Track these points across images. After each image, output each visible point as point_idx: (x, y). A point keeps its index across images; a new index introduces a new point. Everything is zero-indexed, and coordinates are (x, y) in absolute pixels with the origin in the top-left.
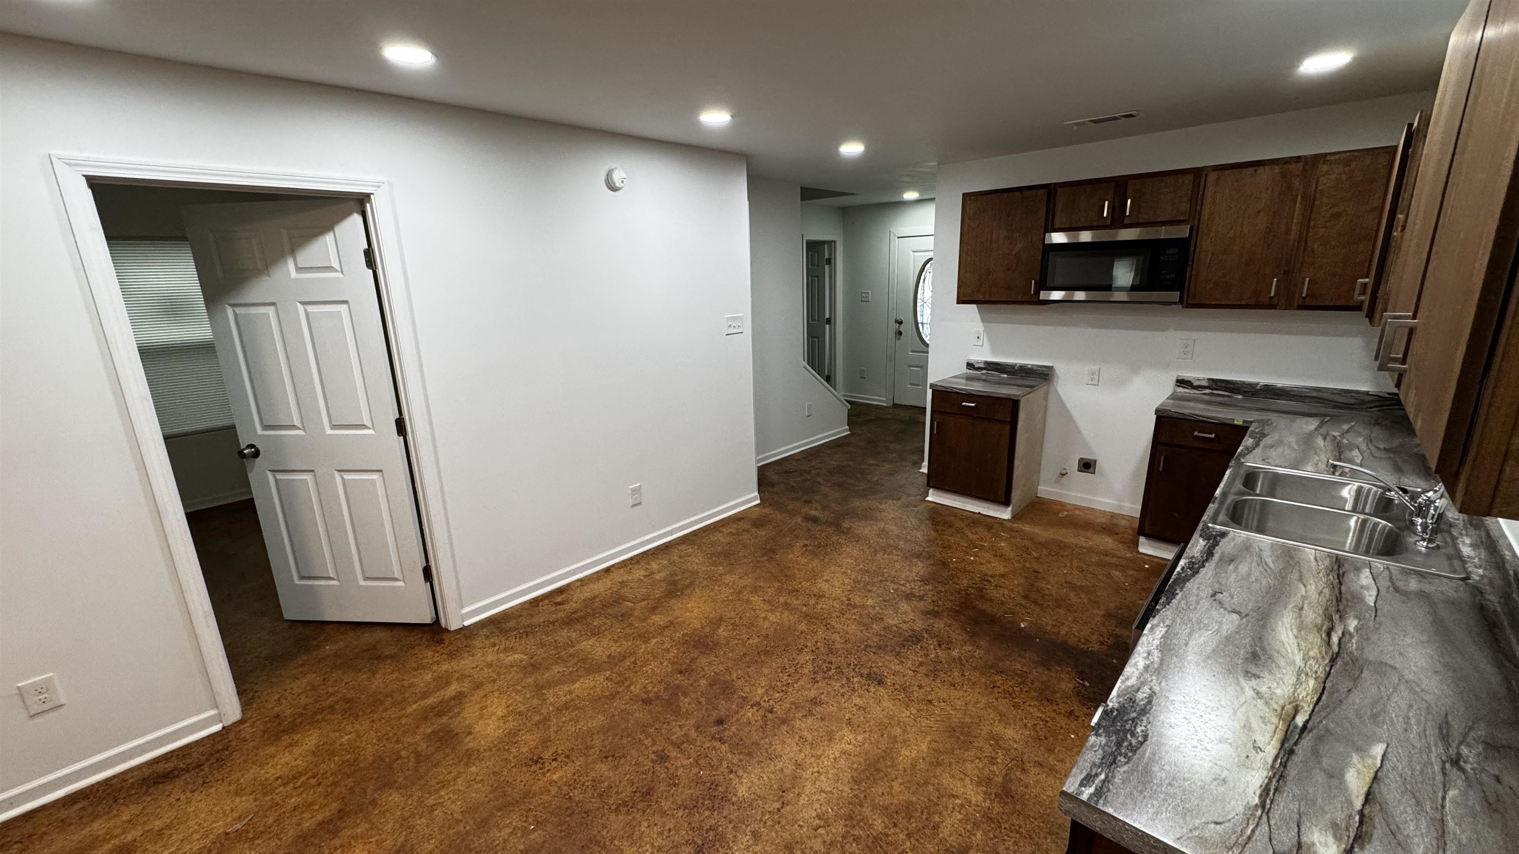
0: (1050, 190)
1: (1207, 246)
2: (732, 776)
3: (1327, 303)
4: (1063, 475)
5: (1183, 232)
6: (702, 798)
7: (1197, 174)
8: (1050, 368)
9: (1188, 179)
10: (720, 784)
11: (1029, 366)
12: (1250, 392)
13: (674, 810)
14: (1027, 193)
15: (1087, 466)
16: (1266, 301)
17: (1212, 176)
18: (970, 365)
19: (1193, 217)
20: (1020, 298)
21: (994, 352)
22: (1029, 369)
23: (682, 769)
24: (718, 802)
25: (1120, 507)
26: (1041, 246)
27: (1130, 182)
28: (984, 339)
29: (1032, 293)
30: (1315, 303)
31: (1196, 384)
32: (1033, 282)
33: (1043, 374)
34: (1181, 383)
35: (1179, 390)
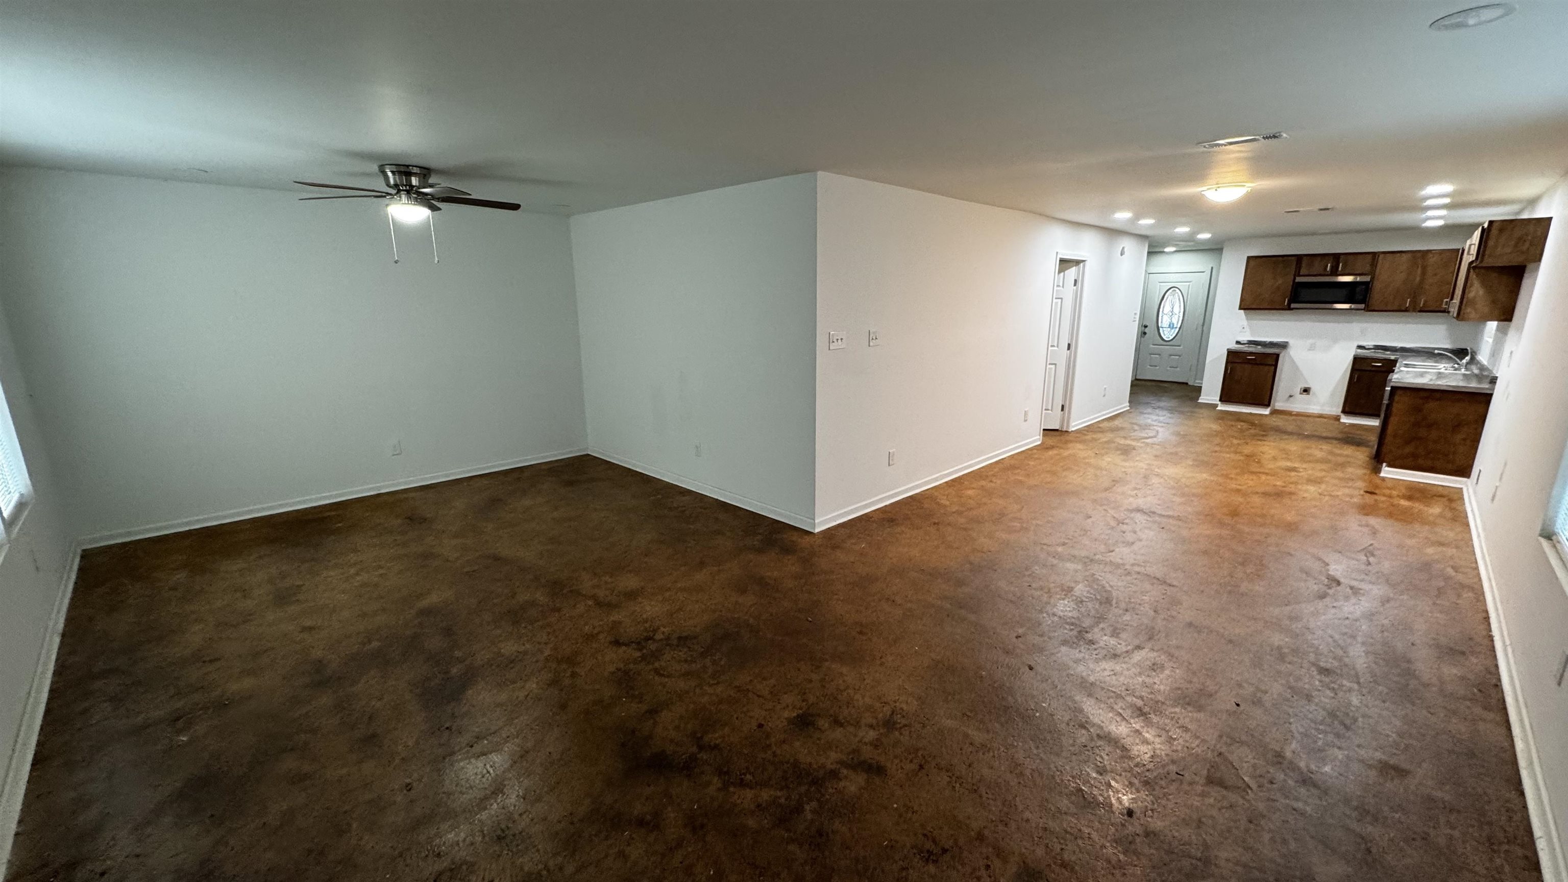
0: (1299, 258)
1: (1377, 286)
3: (1431, 309)
4: (1291, 396)
5: (1367, 279)
7: (1374, 255)
8: (1287, 342)
9: (1370, 257)
11: (1273, 342)
12: (1393, 350)
14: (1285, 258)
15: (1306, 391)
16: (1403, 309)
17: (1381, 256)
19: (1372, 273)
20: (1277, 307)
21: (1252, 335)
25: (1323, 410)
26: (1292, 282)
27: (1341, 256)
28: (1247, 329)
29: (1286, 304)
30: (1426, 309)
31: (1367, 347)
32: (1287, 299)
33: (1284, 346)
34: (1360, 347)
35: (1359, 350)
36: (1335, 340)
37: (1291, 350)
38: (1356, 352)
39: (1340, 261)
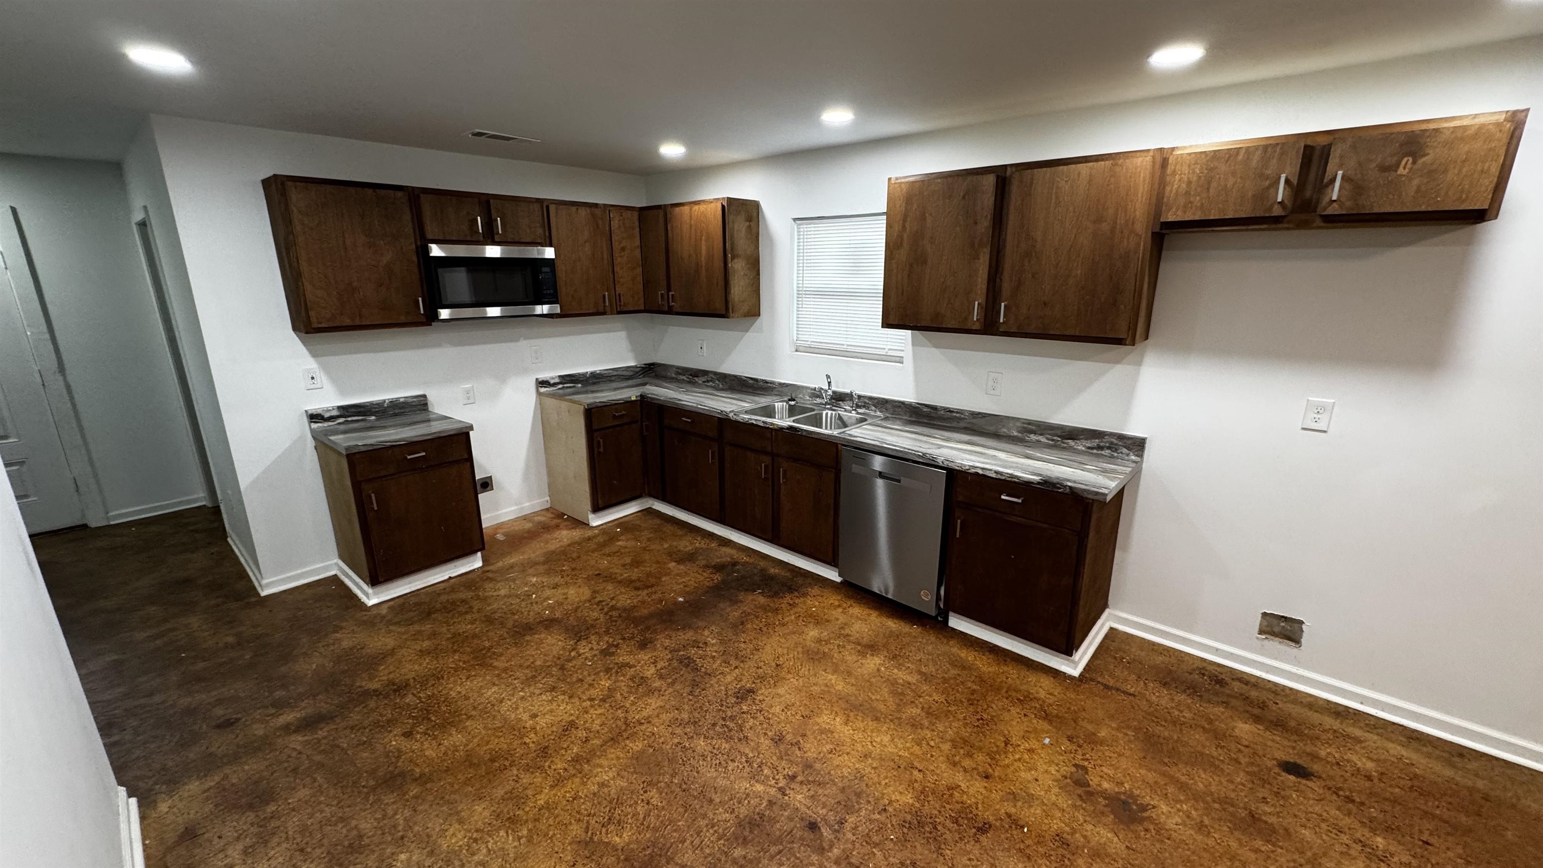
0: (411, 194)
1: (561, 267)
2: (890, 809)
3: (631, 309)
6: (924, 834)
7: (541, 204)
9: (537, 207)
10: (903, 819)
11: (402, 400)
12: (584, 380)
13: (945, 859)
15: (485, 485)
16: (602, 310)
18: (314, 417)
21: (342, 393)
22: (403, 403)
23: (891, 859)
24: (924, 819)
25: (522, 508)
26: (415, 259)
27: (492, 201)
28: (322, 379)
29: (422, 312)
30: (625, 309)
31: (552, 382)
32: (420, 299)
33: (420, 405)
34: (542, 383)
35: (543, 390)
36: (502, 378)
37: (436, 411)
38: (539, 394)
39: (494, 215)
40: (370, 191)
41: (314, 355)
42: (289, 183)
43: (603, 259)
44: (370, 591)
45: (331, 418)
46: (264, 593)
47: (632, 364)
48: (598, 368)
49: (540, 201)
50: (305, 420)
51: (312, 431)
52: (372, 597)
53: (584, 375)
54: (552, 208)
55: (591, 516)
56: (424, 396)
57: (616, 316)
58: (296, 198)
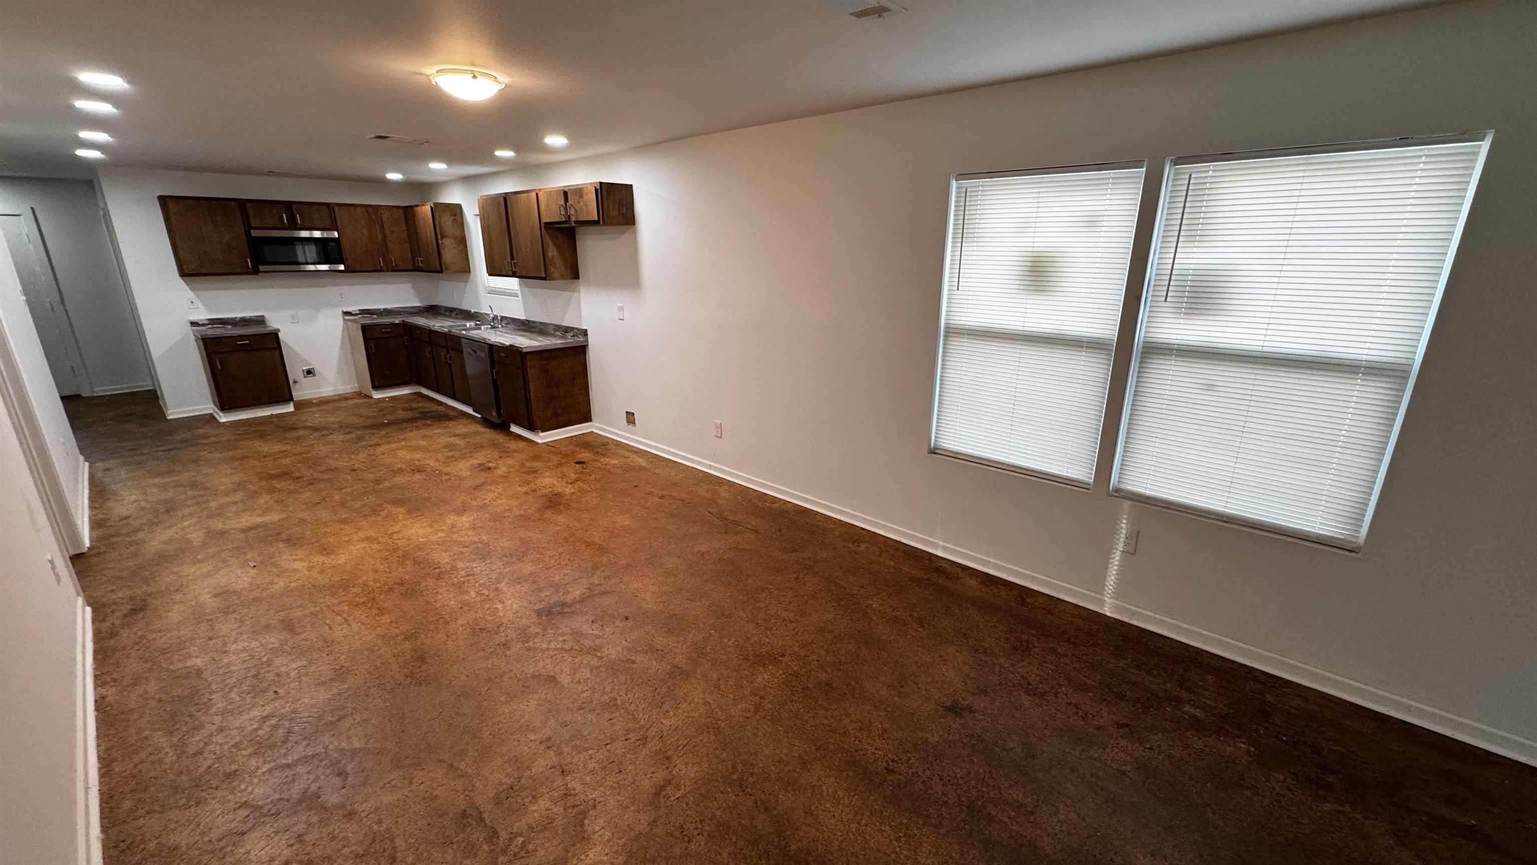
0: (240, 203)
1: (346, 243)
3: (401, 268)
4: (296, 383)
5: (334, 235)
9: (325, 208)
14: (221, 202)
15: (310, 372)
16: (378, 269)
18: (193, 324)
19: (336, 229)
20: (239, 270)
21: (210, 311)
22: (249, 319)
25: (337, 390)
26: (245, 237)
27: (293, 205)
28: (198, 303)
29: (250, 267)
30: (398, 268)
31: (354, 313)
32: (249, 260)
33: (261, 321)
34: (347, 313)
35: (347, 318)
36: (317, 309)
37: (272, 325)
38: (344, 320)
39: (295, 212)
40: (214, 202)
41: (192, 289)
42: (168, 200)
43: (377, 238)
44: (221, 414)
45: (203, 325)
46: (169, 418)
47: (418, 305)
48: (389, 306)
49: (328, 205)
50: (189, 325)
51: (193, 330)
52: (223, 418)
53: (379, 310)
54: (336, 208)
55: (373, 392)
56: (263, 316)
57: (390, 273)
58: (172, 206)
